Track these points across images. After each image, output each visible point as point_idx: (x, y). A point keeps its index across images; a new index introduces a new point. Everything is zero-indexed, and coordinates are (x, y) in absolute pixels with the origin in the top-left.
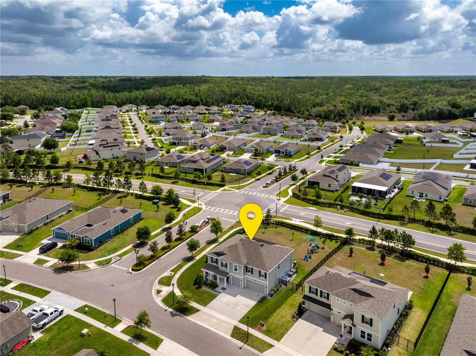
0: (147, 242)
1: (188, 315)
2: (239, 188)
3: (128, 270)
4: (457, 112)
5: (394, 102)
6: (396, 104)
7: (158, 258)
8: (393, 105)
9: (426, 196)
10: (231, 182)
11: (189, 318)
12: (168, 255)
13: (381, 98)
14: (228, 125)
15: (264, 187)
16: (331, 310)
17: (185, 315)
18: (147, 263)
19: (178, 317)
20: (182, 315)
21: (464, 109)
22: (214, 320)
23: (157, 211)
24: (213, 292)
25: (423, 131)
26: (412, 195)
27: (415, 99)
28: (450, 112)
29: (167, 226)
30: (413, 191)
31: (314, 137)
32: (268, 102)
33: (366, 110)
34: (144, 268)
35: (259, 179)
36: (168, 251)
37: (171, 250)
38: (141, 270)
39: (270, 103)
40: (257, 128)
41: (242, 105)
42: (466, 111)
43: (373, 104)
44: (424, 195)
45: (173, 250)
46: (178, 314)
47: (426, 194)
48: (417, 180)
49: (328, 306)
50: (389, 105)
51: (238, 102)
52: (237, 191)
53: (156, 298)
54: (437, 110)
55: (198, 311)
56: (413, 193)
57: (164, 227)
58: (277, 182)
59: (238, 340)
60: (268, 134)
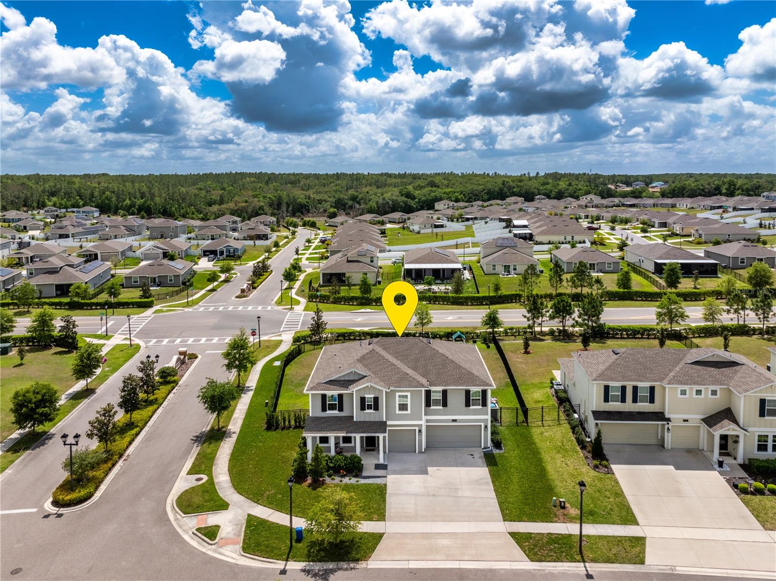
0: (45, 433)
1: (366, 558)
2: (188, 305)
3: (41, 508)
4: (412, 203)
5: (325, 197)
6: (329, 199)
7: (121, 456)
8: (326, 201)
9: (515, 269)
10: (162, 298)
11: (373, 563)
12: (142, 442)
13: (308, 193)
14: (70, 228)
15: (237, 297)
16: (669, 420)
17: (357, 560)
18: (98, 473)
19: (339, 574)
20: (344, 565)
21: (419, 199)
22: (445, 542)
23: (21, 364)
24: (362, 481)
25: (397, 221)
26: (494, 272)
27: (351, 192)
28: (405, 203)
29: (81, 385)
30: (494, 266)
31: (253, 233)
32: (124, 200)
33: (291, 208)
34: (96, 488)
35: (213, 290)
36: (137, 434)
37: (142, 429)
38: (89, 496)
39: (128, 202)
40: (136, 229)
41: (69, 210)
42: (424, 202)
43: (299, 200)
44: (512, 268)
45: (146, 429)
46: (331, 565)
47: (515, 266)
48: (489, 251)
49: (659, 416)
50: (320, 202)
51: (61, 204)
52: (190, 310)
53: (215, 551)
54: (390, 202)
55: (378, 537)
56: (494, 269)
57: (71, 391)
58: (254, 288)
59: (558, 560)
60: (161, 238)
